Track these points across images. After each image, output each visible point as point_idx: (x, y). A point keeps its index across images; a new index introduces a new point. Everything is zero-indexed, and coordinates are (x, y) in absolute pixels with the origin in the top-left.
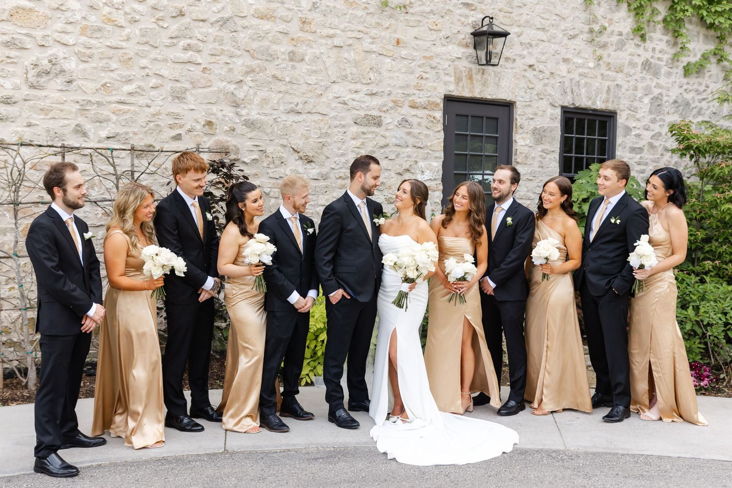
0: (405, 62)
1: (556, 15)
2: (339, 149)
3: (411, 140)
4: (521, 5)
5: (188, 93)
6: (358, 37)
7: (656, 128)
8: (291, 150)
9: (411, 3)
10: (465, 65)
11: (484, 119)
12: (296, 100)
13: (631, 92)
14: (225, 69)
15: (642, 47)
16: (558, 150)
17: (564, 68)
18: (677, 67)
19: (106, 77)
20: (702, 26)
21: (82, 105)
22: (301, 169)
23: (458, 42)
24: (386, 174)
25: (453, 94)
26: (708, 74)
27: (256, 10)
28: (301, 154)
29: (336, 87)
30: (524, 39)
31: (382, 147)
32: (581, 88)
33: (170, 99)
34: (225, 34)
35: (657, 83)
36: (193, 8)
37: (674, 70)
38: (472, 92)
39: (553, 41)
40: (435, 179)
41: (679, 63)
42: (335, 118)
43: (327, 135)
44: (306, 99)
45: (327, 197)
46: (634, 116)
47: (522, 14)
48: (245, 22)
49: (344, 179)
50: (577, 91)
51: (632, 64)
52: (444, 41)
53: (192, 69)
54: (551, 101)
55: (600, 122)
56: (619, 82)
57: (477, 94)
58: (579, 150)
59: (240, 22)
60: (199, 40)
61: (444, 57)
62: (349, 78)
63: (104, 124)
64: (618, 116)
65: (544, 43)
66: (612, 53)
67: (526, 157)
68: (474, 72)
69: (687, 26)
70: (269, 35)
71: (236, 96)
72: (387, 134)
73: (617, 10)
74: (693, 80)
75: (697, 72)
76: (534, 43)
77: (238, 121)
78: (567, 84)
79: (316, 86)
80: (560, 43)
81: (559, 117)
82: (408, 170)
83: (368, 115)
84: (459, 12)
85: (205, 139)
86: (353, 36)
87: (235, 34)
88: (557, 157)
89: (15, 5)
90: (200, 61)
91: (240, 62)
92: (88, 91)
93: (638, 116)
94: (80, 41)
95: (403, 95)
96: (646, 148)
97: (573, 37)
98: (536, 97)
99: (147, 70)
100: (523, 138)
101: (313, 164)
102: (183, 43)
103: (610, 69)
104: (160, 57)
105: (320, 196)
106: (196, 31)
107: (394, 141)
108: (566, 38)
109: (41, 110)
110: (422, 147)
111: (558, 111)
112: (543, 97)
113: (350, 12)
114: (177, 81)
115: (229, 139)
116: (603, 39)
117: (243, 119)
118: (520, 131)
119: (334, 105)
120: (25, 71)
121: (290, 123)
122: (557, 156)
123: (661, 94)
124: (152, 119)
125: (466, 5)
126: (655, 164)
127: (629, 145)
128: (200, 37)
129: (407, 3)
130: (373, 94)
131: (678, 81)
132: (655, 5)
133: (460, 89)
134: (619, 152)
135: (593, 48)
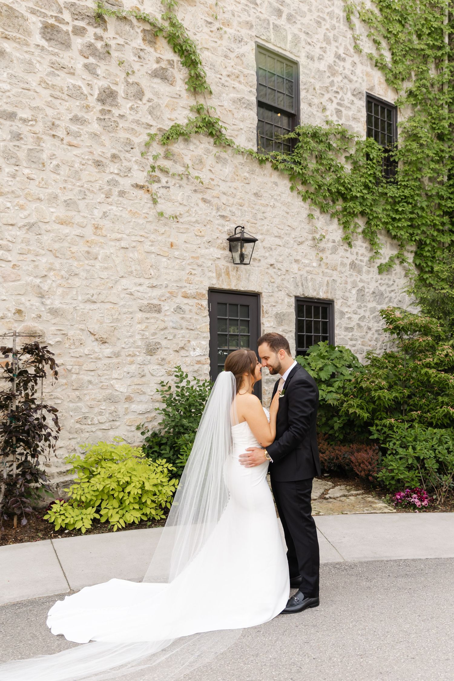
0: (178, 261)
1: (289, 226)
2: (128, 332)
3: (184, 324)
4: (263, 218)
6: (140, 240)
7: (361, 312)
8: (89, 333)
9: (181, 214)
10: (223, 264)
11: (239, 306)
12: (92, 292)
13: (343, 285)
14: (32, 266)
15: (349, 252)
16: (294, 330)
17: (295, 267)
18: (373, 267)
20: (388, 237)
22: (97, 349)
23: (217, 246)
24: (166, 351)
25: (215, 286)
26: (394, 272)
27: (57, 217)
28: (96, 337)
29: (124, 281)
30: (266, 244)
31: (162, 330)
32: (308, 282)
34: (31, 236)
35: (361, 279)
36: (4, 214)
37: (372, 269)
38: (230, 285)
39: (287, 246)
40: (204, 355)
41: (374, 264)
42: (124, 306)
43: (118, 320)
44: (100, 291)
45: (119, 372)
46: (346, 303)
47: (263, 225)
48: (48, 227)
49: (132, 356)
50: (306, 284)
51: (343, 264)
52: (207, 245)
53: (3, 265)
54: (287, 292)
55: (322, 307)
56: (335, 277)
57: (233, 286)
58: (309, 330)
59: (44, 227)
60: (9, 241)
61: (207, 257)
62: (134, 274)
64: (335, 304)
65: (280, 248)
68: (230, 269)
69: (379, 236)
70: (68, 238)
71: (41, 288)
72: (166, 319)
73: (331, 224)
74: (384, 276)
75: (388, 271)
76: (273, 247)
77: (44, 310)
78: (298, 279)
79: (108, 280)
80: (292, 247)
81: (294, 305)
82: (183, 348)
83: (150, 304)
84: (217, 222)
85: (16, 325)
86: (136, 239)
87: (39, 236)
88: (294, 335)
90: (10, 259)
91: (44, 260)
93: (349, 303)
95: (177, 288)
96: (355, 328)
97: (301, 243)
98: (276, 289)
100: (268, 321)
101: (106, 344)
103: (328, 267)
105: (114, 371)
106: (6, 234)
107: (171, 324)
108: (296, 244)
110: (193, 329)
111: (293, 300)
112: (281, 289)
113: (133, 220)
115: (36, 325)
116: (322, 245)
117: (47, 308)
118: (266, 315)
119: (122, 296)
121: (87, 311)
123: (363, 287)
125: (223, 217)
126: (362, 340)
127: (344, 325)
128: (10, 238)
129: (178, 214)
130: (153, 287)
131: (375, 277)
132: (356, 220)
133: (220, 283)
134: (337, 331)
135: (316, 252)
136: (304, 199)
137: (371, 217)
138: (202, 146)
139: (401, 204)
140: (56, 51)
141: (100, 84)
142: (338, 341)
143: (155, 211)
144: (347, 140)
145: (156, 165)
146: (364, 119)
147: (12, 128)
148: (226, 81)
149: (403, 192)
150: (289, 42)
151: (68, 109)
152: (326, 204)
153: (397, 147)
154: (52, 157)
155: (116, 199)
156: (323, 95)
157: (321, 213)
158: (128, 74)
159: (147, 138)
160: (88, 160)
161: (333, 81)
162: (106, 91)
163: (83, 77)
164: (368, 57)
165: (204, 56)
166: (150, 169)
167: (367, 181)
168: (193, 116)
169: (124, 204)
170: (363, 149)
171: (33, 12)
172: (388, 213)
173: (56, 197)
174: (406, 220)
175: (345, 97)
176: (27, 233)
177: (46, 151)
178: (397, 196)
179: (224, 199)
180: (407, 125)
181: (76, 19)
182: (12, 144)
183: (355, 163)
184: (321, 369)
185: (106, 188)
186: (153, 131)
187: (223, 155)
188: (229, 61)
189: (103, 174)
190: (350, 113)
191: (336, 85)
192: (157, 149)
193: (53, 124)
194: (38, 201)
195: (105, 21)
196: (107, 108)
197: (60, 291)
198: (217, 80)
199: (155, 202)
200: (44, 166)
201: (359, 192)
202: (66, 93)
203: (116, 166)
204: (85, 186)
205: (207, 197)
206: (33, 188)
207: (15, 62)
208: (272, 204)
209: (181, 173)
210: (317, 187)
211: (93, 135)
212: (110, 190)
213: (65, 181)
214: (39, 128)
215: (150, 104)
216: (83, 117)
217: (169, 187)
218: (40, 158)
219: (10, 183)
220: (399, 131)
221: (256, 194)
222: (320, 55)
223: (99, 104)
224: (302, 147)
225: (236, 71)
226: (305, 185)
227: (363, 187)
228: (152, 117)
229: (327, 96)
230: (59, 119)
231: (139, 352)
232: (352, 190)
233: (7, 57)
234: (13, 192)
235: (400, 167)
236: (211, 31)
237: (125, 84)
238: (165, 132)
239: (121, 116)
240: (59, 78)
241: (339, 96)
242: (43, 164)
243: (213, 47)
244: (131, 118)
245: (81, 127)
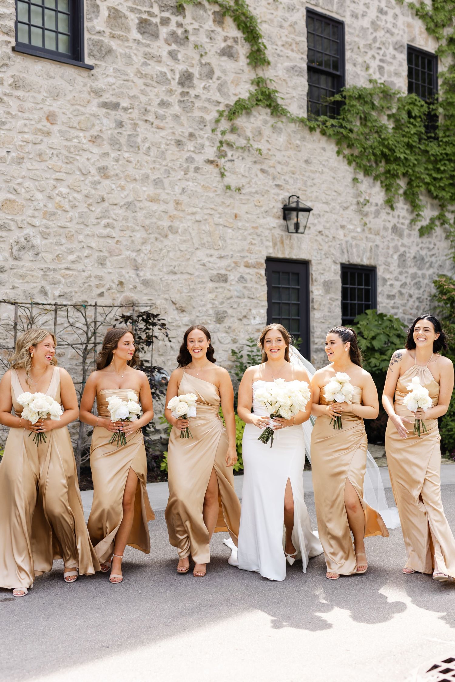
0: (241, 232)
1: (335, 191)
2: (202, 301)
3: (246, 293)
4: (312, 185)
5: (107, 260)
6: (211, 213)
7: (403, 278)
8: (171, 302)
9: (243, 186)
10: (278, 232)
11: (290, 274)
12: (174, 263)
13: (385, 250)
14: (130, 241)
15: (391, 215)
16: (340, 298)
17: (341, 232)
18: (414, 230)
19: (59, 250)
20: (429, 197)
21: (45, 272)
22: (177, 318)
23: (273, 215)
24: (232, 320)
25: (271, 255)
26: (434, 235)
27: (148, 195)
29: (199, 253)
30: (315, 211)
31: (229, 299)
32: (353, 248)
33: (96, 265)
34: (129, 214)
35: (402, 243)
36: (110, 195)
37: (413, 232)
38: (283, 253)
39: (333, 212)
40: (263, 323)
41: (416, 227)
42: (198, 276)
43: (194, 290)
44: (180, 262)
46: (388, 270)
47: (312, 192)
48: (141, 205)
50: (351, 251)
51: (385, 229)
52: (264, 215)
53: (110, 242)
54: (334, 259)
55: (366, 275)
56: (378, 242)
57: (287, 256)
58: (353, 298)
59: (138, 205)
60: (114, 219)
61: (265, 227)
62: (206, 245)
63: (57, 286)
64: (378, 270)
65: (328, 214)
66: (372, 220)
67: (320, 304)
68: (284, 238)
69: (420, 197)
70: (156, 214)
71: (136, 261)
72: (231, 288)
73: (374, 186)
74: (425, 239)
75: (429, 233)
76: (321, 214)
77: (138, 281)
78: (344, 246)
79: (186, 252)
80: (338, 213)
81: (340, 272)
82: (245, 317)
83: (219, 274)
84: (273, 191)
85: (118, 295)
86: (208, 212)
87: (135, 214)
89: (5, 198)
90: (114, 235)
91: (138, 235)
92: (48, 261)
93: (391, 270)
94: (42, 223)
95: (240, 258)
96: (397, 295)
97: (346, 208)
98: (324, 257)
99: (83, 244)
100: (317, 289)
101: (184, 313)
102: (104, 222)
103: (371, 233)
104: (90, 233)
106: (111, 212)
107: (236, 293)
108: (341, 209)
109: (21, 276)
110: (254, 297)
111: (339, 267)
112: (328, 256)
113: (206, 194)
114: (101, 251)
115: (133, 295)
116: (366, 209)
117: (141, 279)
118: (315, 283)
119: (197, 266)
120: (10, 247)
121: (170, 281)
122: (339, 303)
123: (405, 252)
124: (86, 281)
125: (278, 186)
126: (404, 308)
127: (386, 293)
128: (114, 217)
129: (241, 186)
130: (221, 257)
131: (415, 241)
132: (398, 181)
133: (276, 251)
134: (380, 299)
135: (361, 217)
136: (349, 163)
137: (413, 178)
138: (261, 117)
139: (443, 163)
140: (148, 42)
141: (180, 67)
142: (380, 309)
143: (222, 184)
144: (389, 97)
145: (223, 140)
146: (405, 73)
147: (116, 117)
148: (281, 51)
149: (445, 149)
150: (335, 3)
151: (156, 95)
152: (370, 166)
153: (437, 99)
154: (145, 139)
155: (192, 175)
156: (366, 52)
157: (365, 176)
158: (201, 56)
159: (216, 115)
160: (171, 140)
161: (376, 37)
162: (185, 74)
163: (168, 63)
164: (409, 7)
165: (263, 28)
166: (219, 145)
167: (411, 141)
168: (253, 89)
169: (198, 180)
170: (404, 106)
171: (132, 10)
172: (430, 172)
173: (147, 177)
174: (447, 179)
175: (387, 52)
176: (126, 211)
177: (140, 135)
178: (439, 154)
179: (279, 168)
180: (447, 75)
181: (163, 11)
182: (116, 131)
183: (397, 121)
184: (374, 338)
185: (185, 165)
186: (221, 108)
187: (280, 125)
188: (284, 31)
189: (183, 152)
190: (392, 68)
191: (379, 41)
192: (224, 125)
193: (146, 110)
194: (135, 182)
195: (184, 9)
196: (186, 90)
197: (150, 263)
198: (273, 51)
199: (223, 175)
200: (139, 149)
201: (402, 153)
202: (155, 80)
203: (193, 143)
204: (169, 164)
205: (265, 167)
206: (131, 170)
207: (119, 57)
208: (320, 170)
209: (243, 146)
210: (363, 150)
211: (175, 117)
212: (188, 167)
213: (154, 161)
214: (135, 114)
215: (219, 82)
216: (168, 101)
217: (233, 160)
218: (136, 142)
219: (115, 167)
220: (440, 82)
221: (307, 162)
222: (364, 12)
223: (180, 86)
224: (348, 110)
225: (290, 40)
226: (351, 148)
227: (406, 147)
228: (220, 94)
229: (370, 53)
230: (150, 105)
231: (210, 320)
232: (396, 150)
233: (113, 54)
234: (117, 175)
235: (441, 121)
236: (269, 4)
237: (200, 65)
238: (231, 107)
239: (197, 96)
240: (150, 67)
241: (381, 52)
242: (138, 147)
243: (270, 19)
244: (203, 97)
245: (166, 110)
